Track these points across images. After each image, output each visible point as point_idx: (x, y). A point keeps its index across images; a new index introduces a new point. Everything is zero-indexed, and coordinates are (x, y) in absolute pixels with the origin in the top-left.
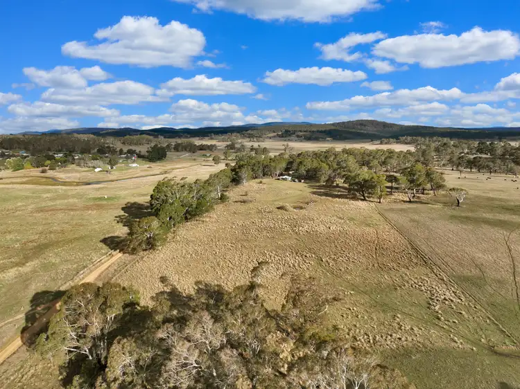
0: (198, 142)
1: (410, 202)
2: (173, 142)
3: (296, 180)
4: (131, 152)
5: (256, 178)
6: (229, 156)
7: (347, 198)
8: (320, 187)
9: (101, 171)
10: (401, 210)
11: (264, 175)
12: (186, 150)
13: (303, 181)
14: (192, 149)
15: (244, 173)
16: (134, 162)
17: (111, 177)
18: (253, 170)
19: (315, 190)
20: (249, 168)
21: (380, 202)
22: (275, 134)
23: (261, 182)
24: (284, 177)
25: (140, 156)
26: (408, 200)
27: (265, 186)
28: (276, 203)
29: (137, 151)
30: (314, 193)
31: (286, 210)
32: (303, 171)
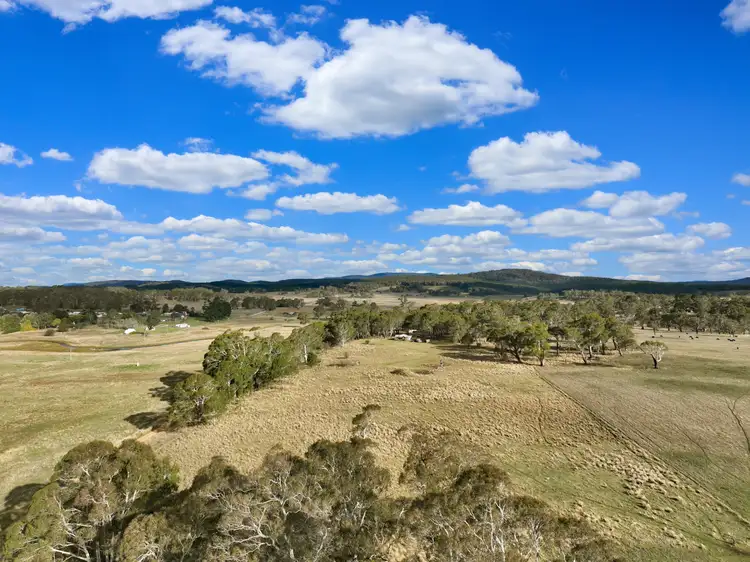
0: (276, 297)
1: (585, 364)
2: (242, 296)
3: (419, 340)
4: (179, 309)
5: (361, 337)
6: (321, 314)
7: (494, 361)
8: (455, 348)
9: (133, 333)
10: (574, 374)
11: (372, 334)
12: (259, 307)
13: (428, 341)
14: (269, 306)
15: (343, 330)
16: (183, 321)
17: (147, 341)
18: (356, 326)
19: (446, 352)
20: (350, 322)
21: (542, 365)
22: (388, 288)
23: (367, 342)
24: (401, 336)
25: (193, 315)
26: (582, 361)
27: (373, 347)
28: (390, 367)
29: (189, 308)
30: (445, 355)
31: (404, 374)
32: (428, 327)
